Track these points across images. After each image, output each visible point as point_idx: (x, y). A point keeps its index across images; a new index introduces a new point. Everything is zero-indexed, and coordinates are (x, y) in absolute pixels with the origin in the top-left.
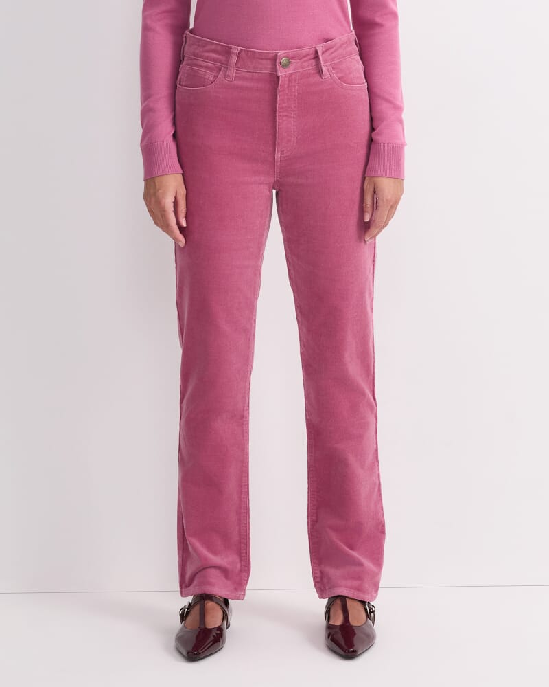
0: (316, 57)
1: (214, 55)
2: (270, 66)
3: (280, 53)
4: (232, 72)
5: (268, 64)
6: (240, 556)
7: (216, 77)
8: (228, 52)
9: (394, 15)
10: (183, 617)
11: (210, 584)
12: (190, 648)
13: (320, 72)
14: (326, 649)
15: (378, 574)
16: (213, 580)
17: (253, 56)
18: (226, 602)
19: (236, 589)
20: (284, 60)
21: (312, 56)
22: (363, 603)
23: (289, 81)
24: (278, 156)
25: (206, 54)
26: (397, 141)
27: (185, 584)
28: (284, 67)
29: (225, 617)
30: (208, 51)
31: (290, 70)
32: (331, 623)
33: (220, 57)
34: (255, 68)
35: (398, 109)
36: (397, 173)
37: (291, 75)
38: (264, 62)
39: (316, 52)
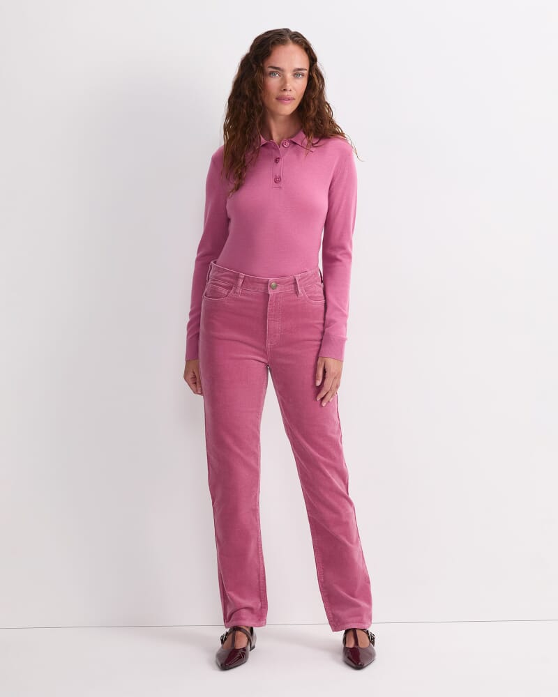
0: (295, 283)
1: (228, 279)
2: (263, 288)
3: (271, 279)
4: (239, 291)
5: (262, 286)
6: (260, 598)
7: (229, 292)
8: (237, 277)
9: (349, 255)
10: (223, 641)
11: (241, 619)
12: (223, 662)
13: (297, 293)
14: (343, 664)
15: (370, 610)
16: (244, 616)
17: (253, 281)
18: (252, 630)
19: (259, 620)
20: (273, 284)
21: (292, 282)
22: (363, 630)
23: (276, 298)
24: (268, 345)
25: (223, 278)
26: (342, 336)
27: (227, 619)
28: (273, 288)
29: (249, 641)
30: (225, 276)
31: (277, 291)
32: (347, 646)
33: (232, 280)
34: (254, 288)
35: (345, 316)
36: (339, 357)
37: (277, 294)
38: (260, 285)
39: (295, 279)
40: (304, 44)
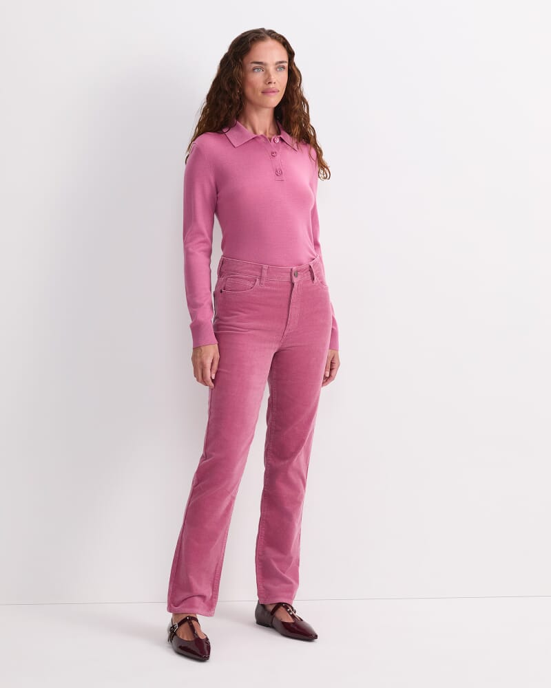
3: (294, 268)
4: (264, 281)
5: (286, 276)
6: (213, 587)
7: (253, 284)
8: (260, 269)
11: (195, 607)
13: (313, 279)
16: (197, 604)
17: (277, 271)
20: (295, 273)
21: (309, 269)
28: (296, 277)
31: (299, 279)
33: (255, 272)
34: (278, 278)
37: (299, 282)
38: (284, 274)
40: (282, 39)
